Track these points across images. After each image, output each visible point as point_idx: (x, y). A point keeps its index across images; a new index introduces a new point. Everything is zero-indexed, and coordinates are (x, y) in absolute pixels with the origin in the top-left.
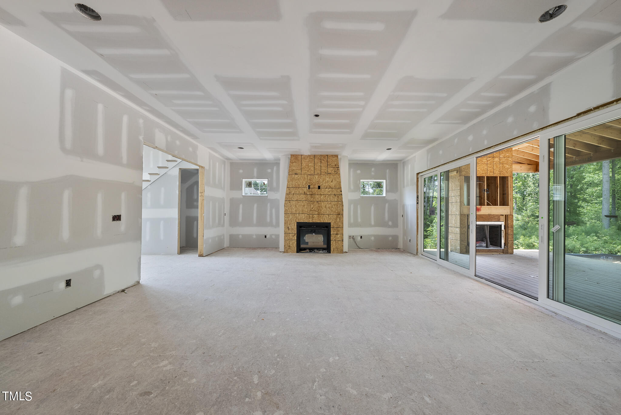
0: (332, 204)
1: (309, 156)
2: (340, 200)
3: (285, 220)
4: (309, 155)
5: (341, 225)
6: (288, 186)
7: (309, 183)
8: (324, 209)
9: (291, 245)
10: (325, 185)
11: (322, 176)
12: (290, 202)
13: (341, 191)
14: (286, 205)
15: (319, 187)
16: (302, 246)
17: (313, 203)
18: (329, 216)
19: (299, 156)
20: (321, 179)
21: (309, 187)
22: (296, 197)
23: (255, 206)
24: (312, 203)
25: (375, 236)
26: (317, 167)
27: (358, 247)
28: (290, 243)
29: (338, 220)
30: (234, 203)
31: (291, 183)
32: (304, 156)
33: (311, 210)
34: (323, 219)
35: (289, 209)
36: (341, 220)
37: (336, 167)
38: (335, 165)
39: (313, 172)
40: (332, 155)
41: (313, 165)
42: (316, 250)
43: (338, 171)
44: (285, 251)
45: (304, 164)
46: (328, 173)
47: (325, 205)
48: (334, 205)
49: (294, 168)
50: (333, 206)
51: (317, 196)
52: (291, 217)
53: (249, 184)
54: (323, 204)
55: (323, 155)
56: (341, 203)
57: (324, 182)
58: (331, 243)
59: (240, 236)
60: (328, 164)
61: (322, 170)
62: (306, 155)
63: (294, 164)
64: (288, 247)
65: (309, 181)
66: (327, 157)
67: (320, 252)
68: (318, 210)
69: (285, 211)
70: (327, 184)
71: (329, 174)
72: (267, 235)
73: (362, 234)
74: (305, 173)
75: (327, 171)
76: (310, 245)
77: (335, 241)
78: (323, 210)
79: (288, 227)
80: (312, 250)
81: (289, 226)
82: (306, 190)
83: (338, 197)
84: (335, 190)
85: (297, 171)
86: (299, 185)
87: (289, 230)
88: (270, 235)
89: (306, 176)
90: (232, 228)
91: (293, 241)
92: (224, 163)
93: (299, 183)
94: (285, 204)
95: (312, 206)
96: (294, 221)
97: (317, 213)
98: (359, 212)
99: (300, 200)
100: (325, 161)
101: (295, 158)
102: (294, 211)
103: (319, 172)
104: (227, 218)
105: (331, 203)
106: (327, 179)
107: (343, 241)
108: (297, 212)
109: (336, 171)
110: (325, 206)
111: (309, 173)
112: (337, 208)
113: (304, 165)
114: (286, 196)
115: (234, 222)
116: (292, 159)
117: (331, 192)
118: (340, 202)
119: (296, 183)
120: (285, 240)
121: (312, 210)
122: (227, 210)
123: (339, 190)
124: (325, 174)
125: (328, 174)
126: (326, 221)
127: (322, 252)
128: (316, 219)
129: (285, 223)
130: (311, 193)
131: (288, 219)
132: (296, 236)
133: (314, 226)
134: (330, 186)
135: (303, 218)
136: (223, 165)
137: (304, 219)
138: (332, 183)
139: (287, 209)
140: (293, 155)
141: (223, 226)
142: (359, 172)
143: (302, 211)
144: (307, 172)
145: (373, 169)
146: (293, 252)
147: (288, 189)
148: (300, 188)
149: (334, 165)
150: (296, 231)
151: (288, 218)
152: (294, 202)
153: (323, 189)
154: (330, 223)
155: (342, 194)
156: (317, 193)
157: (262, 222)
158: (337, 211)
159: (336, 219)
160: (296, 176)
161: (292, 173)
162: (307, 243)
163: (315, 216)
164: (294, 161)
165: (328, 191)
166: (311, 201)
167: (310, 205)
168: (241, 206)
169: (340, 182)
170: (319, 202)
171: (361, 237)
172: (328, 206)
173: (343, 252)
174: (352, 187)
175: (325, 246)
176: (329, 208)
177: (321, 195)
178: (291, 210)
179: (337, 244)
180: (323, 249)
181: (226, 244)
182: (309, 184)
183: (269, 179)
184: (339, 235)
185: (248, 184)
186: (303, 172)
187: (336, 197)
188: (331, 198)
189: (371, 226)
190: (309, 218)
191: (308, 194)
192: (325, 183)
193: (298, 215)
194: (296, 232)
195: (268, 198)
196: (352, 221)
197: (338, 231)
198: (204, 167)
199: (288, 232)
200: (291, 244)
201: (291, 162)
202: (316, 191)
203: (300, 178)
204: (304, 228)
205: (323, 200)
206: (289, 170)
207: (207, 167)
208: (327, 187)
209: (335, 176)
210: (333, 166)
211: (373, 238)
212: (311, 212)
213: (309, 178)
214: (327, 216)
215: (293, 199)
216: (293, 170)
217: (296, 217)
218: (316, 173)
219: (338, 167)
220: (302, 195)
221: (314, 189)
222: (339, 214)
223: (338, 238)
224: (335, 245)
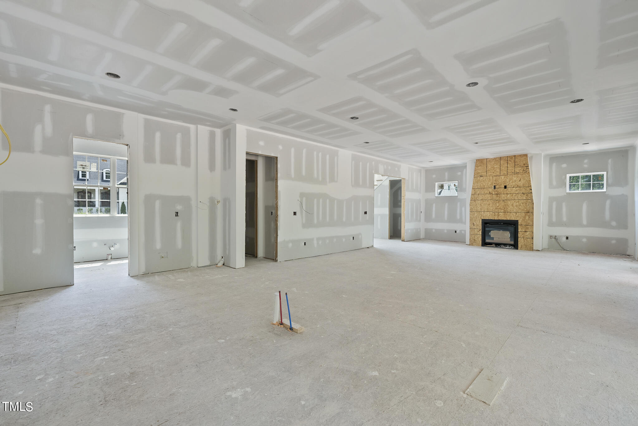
0: (520, 202)
1: (495, 159)
2: (529, 199)
3: (470, 217)
5: (531, 223)
6: (473, 187)
7: (494, 184)
8: (511, 207)
9: (476, 239)
10: (511, 184)
11: (509, 176)
12: (475, 202)
13: (531, 190)
14: (471, 204)
15: (505, 187)
16: (487, 241)
17: (499, 202)
18: (516, 214)
19: (484, 160)
20: (507, 179)
21: (495, 187)
22: (481, 197)
23: (447, 205)
24: (497, 201)
25: (589, 238)
26: (503, 168)
27: (563, 248)
28: (475, 237)
29: (527, 218)
30: (428, 203)
31: (476, 184)
32: (489, 159)
33: (496, 209)
34: (510, 217)
35: (474, 207)
36: (531, 218)
37: (525, 166)
38: (524, 164)
39: (499, 173)
40: (520, 156)
41: (499, 166)
42: (503, 245)
43: (527, 169)
44: (471, 244)
45: (489, 167)
46: (515, 172)
47: (511, 204)
48: (523, 203)
49: (480, 171)
50: (521, 204)
51: (503, 196)
52: (476, 214)
53: (442, 186)
54: (509, 203)
55: (509, 156)
56: (531, 202)
57: (511, 181)
58: (519, 240)
59: (434, 230)
60: (516, 164)
61: (508, 171)
62: (491, 159)
63: (480, 167)
64: (473, 241)
65: (495, 182)
66: (514, 157)
67: (506, 248)
68: (504, 208)
69: (470, 209)
70: (514, 184)
71: (517, 174)
72: (457, 230)
73: (568, 235)
74: (491, 174)
75: (514, 171)
76: (496, 240)
77: (523, 238)
78: (510, 208)
79: (473, 224)
80: (498, 245)
81: (474, 222)
82: (490, 190)
83: (527, 195)
84: (524, 189)
85: (482, 173)
86: (484, 186)
87: (474, 225)
88: (460, 231)
89: (491, 177)
90: (427, 223)
91: (478, 236)
92: (420, 171)
93: (484, 184)
95: (498, 205)
96: (479, 218)
97: (502, 211)
98: (564, 209)
99: (485, 199)
100: (513, 161)
101: (480, 162)
102: (479, 209)
103: (505, 173)
104: (423, 215)
105: (519, 201)
106: (515, 179)
107: (533, 239)
108: (482, 210)
109: (525, 170)
110: (512, 204)
111: (495, 175)
112: (525, 206)
113: (490, 167)
114: (471, 196)
115: (428, 218)
116: (477, 163)
117: (518, 191)
118: (529, 200)
119: (481, 185)
120: (471, 235)
121: (498, 208)
122: (423, 209)
123: (528, 189)
124: (513, 174)
125: (515, 174)
126: (513, 219)
127: (509, 248)
128: (502, 217)
129: (471, 220)
130: (496, 193)
132: (481, 232)
133: (501, 223)
134: (518, 185)
136: (419, 174)
137: (489, 216)
138: (520, 182)
139: (473, 207)
140: (479, 160)
141: (420, 221)
142: (564, 166)
143: (487, 209)
144: (492, 173)
145: (586, 161)
146: (478, 245)
147: (473, 190)
148: (486, 189)
149: (523, 164)
150: (481, 227)
151: (473, 215)
152: (479, 201)
153: (509, 189)
154: (518, 221)
155: (531, 193)
156: (502, 192)
157: (452, 218)
158: (525, 209)
159: (525, 217)
160: (481, 178)
161: (477, 175)
162: (493, 238)
163: (501, 213)
164: (479, 165)
165: (516, 190)
167: (496, 204)
168: (434, 205)
169: (530, 181)
170: (505, 201)
171: (567, 238)
172: (515, 204)
173: (533, 250)
174: (554, 183)
175: (512, 243)
176: (516, 206)
177: (507, 194)
178: (476, 209)
179: (525, 241)
180: (510, 245)
181: (422, 236)
182: (495, 185)
183: (459, 181)
184: (528, 233)
185: (440, 186)
186: (489, 174)
187: (525, 196)
188: (519, 196)
189: (581, 225)
190: (495, 216)
191: (493, 193)
192: (512, 182)
193: (483, 213)
194: (481, 228)
195: (458, 198)
196: (554, 219)
197: (527, 228)
198: (405, 179)
199: (473, 227)
201: (476, 166)
202: (502, 191)
203: (485, 179)
204: (489, 224)
205: (510, 199)
206: (475, 173)
207: (407, 178)
208: (514, 186)
209: (524, 175)
210: (522, 166)
211: (584, 240)
212: (496, 210)
213: (494, 179)
214: (515, 214)
215: (478, 198)
216: (478, 173)
217: (481, 214)
218: (502, 174)
219: (528, 166)
220: (487, 195)
221: (500, 189)
222: (528, 212)
223: (527, 235)
224: (523, 241)
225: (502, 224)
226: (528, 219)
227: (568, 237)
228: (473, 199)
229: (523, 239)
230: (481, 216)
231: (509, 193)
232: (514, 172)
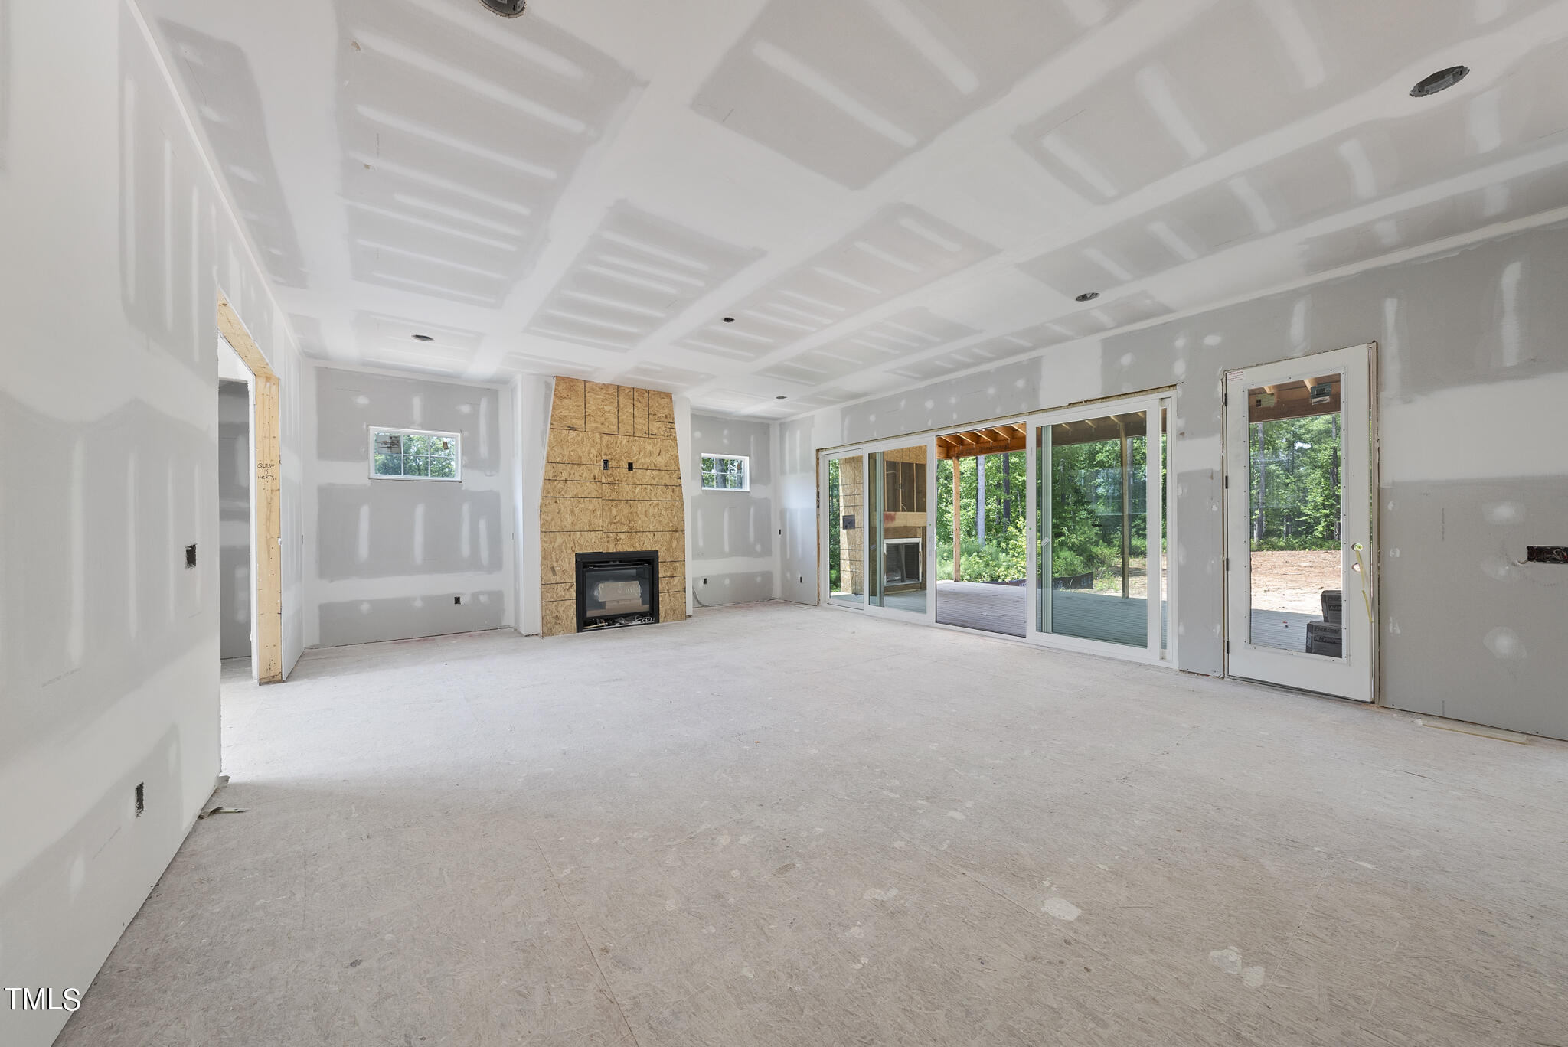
0: (661, 507)
1: (606, 386)
2: (678, 499)
3: (543, 550)
4: (604, 384)
5: (680, 556)
6: (550, 458)
7: (605, 454)
8: (643, 518)
9: (561, 614)
10: (643, 461)
11: (637, 438)
12: (556, 502)
13: (680, 478)
14: (544, 509)
15: (630, 467)
16: (591, 613)
17: (617, 504)
18: (654, 535)
19: (579, 384)
20: (634, 448)
21: (606, 463)
22: (572, 489)
23: (420, 511)
24: (613, 503)
26: (625, 417)
27: (700, 603)
28: (559, 609)
29: (674, 544)
30: (336, 504)
31: (557, 450)
32: (591, 385)
33: (611, 523)
34: (641, 544)
35: (553, 519)
36: (681, 543)
37: (669, 420)
38: (666, 417)
39: (616, 427)
40: (659, 393)
41: (616, 410)
42: (624, 619)
43: (672, 430)
44: (546, 631)
45: (592, 407)
46: (650, 432)
47: (644, 510)
48: (666, 509)
49: (566, 413)
50: (663, 512)
51: (626, 488)
52: (559, 540)
53: (392, 443)
54: (639, 507)
55: (638, 390)
56: (680, 506)
57: (642, 454)
58: (660, 599)
60: (651, 411)
61: (635, 426)
62: (597, 384)
63: (566, 401)
64: (553, 621)
65: (605, 450)
66: (646, 394)
67: (634, 623)
68: (629, 521)
69: (542, 526)
70: (647, 460)
71: (652, 437)
72: (463, 594)
73: (705, 574)
74: (597, 427)
75: (647, 429)
76: (610, 609)
77: (669, 592)
78: (641, 522)
79: (553, 569)
80: (612, 620)
81: (555, 564)
82: (597, 470)
83: (673, 491)
84: (666, 475)
85: (574, 421)
86: (580, 457)
87: (554, 574)
88: (473, 595)
89: (597, 435)
90: (331, 582)
91: (568, 603)
93: (580, 454)
94: (543, 505)
95: (614, 512)
96: (569, 551)
97: (625, 529)
98: (700, 524)
99: (583, 496)
100: (644, 404)
101: (568, 386)
102: (567, 524)
103: (630, 429)
104: (308, 553)
105: (658, 505)
106: (649, 448)
107: (685, 592)
108: (577, 528)
109: (668, 430)
110: (646, 512)
111: (606, 430)
112: (670, 516)
113: (593, 407)
114: (545, 484)
115: (336, 564)
116: (560, 388)
117: (657, 479)
118: (677, 503)
119: (572, 453)
120: (545, 603)
121: (615, 521)
122: (308, 527)
123: (674, 476)
124: (644, 435)
125: (650, 436)
126: (648, 547)
127: (640, 622)
128: (623, 544)
129: (544, 558)
130: (611, 479)
131: (551, 546)
132: (572, 590)
134: (655, 465)
135: (593, 541)
137: (594, 544)
138: (659, 459)
139: (549, 519)
140: (563, 379)
141: (300, 576)
142: (699, 435)
143: (590, 524)
144: (600, 426)
146: (567, 631)
147: (550, 466)
148: (584, 467)
149: (664, 415)
150: (575, 576)
151: (551, 543)
152: (568, 502)
153: (639, 471)
154: (657, 552)
155: (680, 485)
156: (625, 479)
157: (443, 559)
158: (671, 524)
159: (670, 543)
160: (572, 434)
161: (560, 425)
162: (602, 605)
163: (622, 536)
164: (564, 395)
165: (652, 476)
166: (611, 498)
167: (610, 509)
168: (365, 511)
169: (677, 457)
170: (632, 502)
171: (705, 581)
172: (651, 512)
173: (683, 617)
175: (646, 608)
176: (654, 516)
177: (635, 484)
178: (558, 523)
179: (673, 599)
180: (640, 615)
181: (309, 636)
182: (605, 457)
183: (466, 434)
184: (676, 580)
185: (385, 443)
186: (591, 425)
187: (670, 491)
188: (659, 492)
189: (723, 554)
190: (608, 542)
191: (604, 480)
192: (645, 457)
193: (578, 534)
194: (574, 580)
195: (463, 488)
197: (675, 569)
198: (279, 380)
199: (552, 579)
200: (561, 612)
201: (558, 396)
202: (622, 475)
203: (583, 441)
204: (595, 566)
205: (641, 498)
206: (553, 416)
207: (283, 383)
208: (648, 467)
209: (666, 443)
210: (662, 419)
212: (612, 527)
213: (604, 442)
214: (650, 536)
215: (566, 493)
216: (562, 418)
217: (574, 540)
218: (622, 431)
219: (673, 423)
220: (588, 484)
221: (618, 470)
222: (676, 531)
223: (675, 585)
224: (668, 601)
225: (618, 563)
226: (677, 548)
227: (706, 579)
228: (549, 492)
229: (667, 595)
230: (572, 543)
231: (638, 483)
232: (647, 432)
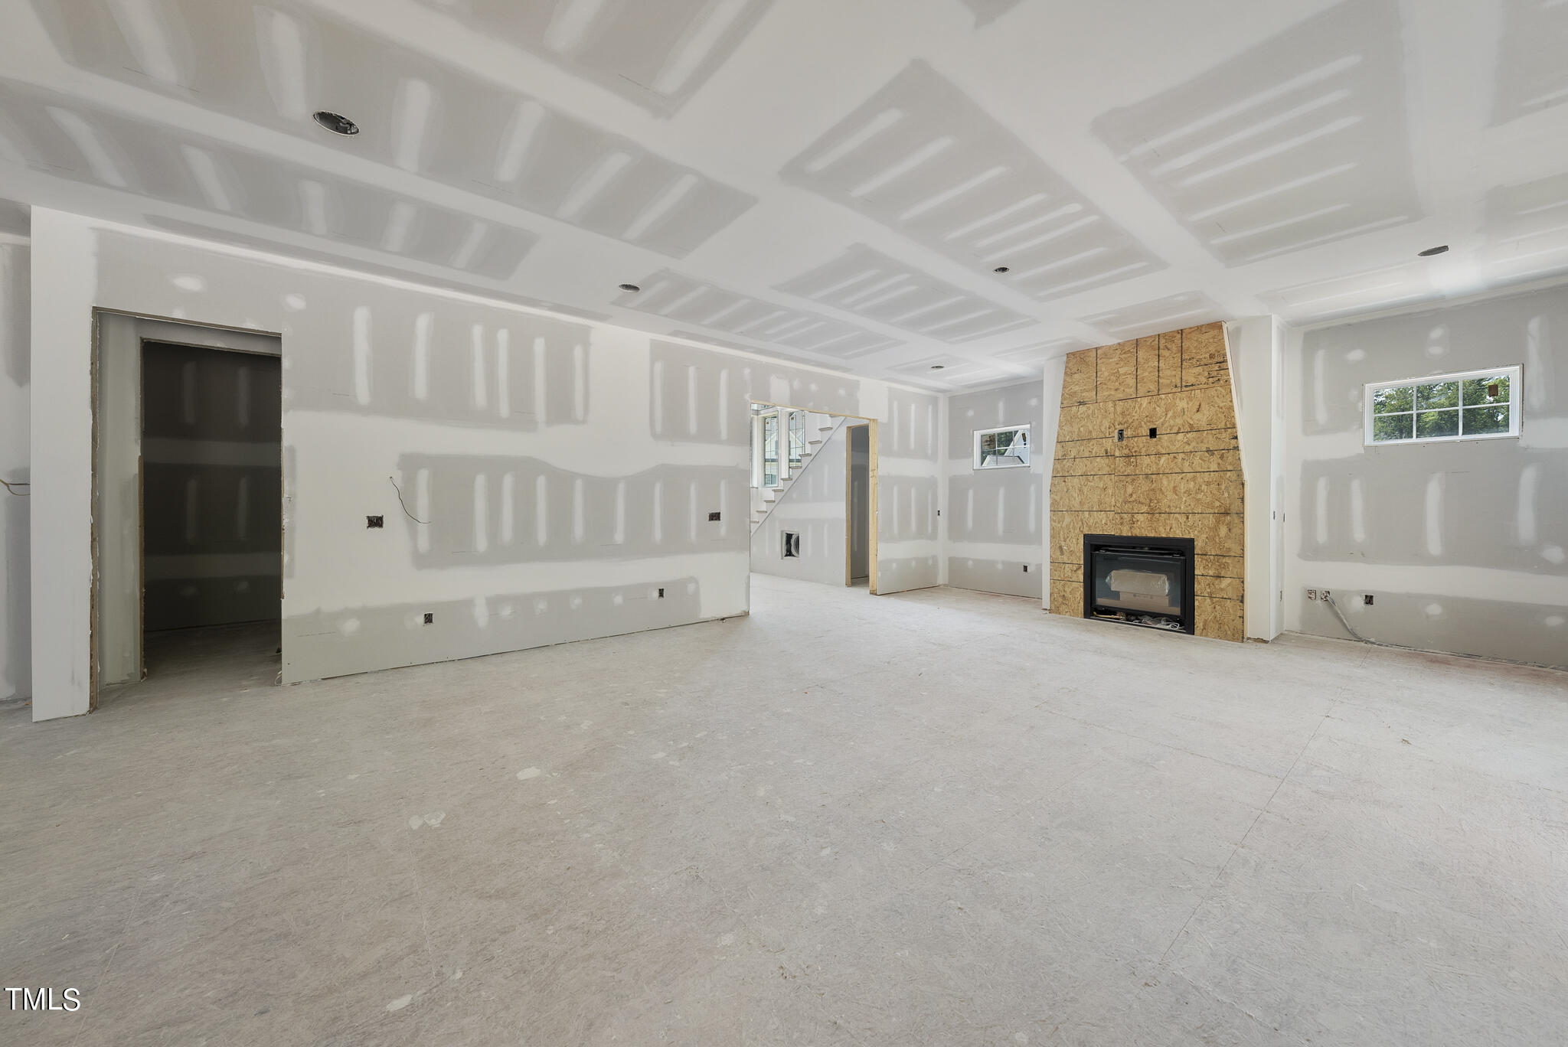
0: (1200, 480)
1: (1121, 345)
2: (1230, 468)
3: (1053, 529)
4: (1119, 344)
5: (1236, 549)
6: (1060, 437)
7: (1120, 424)
8: (1170, 495)
9: (1068, 595)
10: (1172, 422)
11: (1163, 396)
12: (1065, 481)
13: (1236, 438)
14: (1054, 489)
15: (1153, 433)
16: (1101, 601)
17: (1133, 480)
18: (1188, 518)
19: (1091, 353)
20: (1158, 409)
21: (1121, 433)
22: (1080, 467)
23: (1002, 492)
24: (1129, 479)
25: (1451, 604)
26: (1147, 374)
27: (1354, 635)
28: (1066, 589)
29: (1225, 531)
30: (957, 487)
31: (1067, 428)
32: (1104, 349)
33: (1126, 502)
34: (1168, 528)
35: (1061, 498)
36: (1236, 531)
37: (1216, 359)
38: (1212, 356)
39: (1133, 389)
40: (1200, 327)
41: (1134, 369)
42: (1148, 618)
43: (1222, 372)
44: (1052, 608)
45: (1104, 372)
46: (1184, 384)
47: (1172, 485)
48: (1208, 484)
49: (1077, 388)
50: (1204, 487)
51: (1147, 460)
52: (1067, 520)
53: (991, 441)
54: (1165, 482)
55: (1167, 335)
56: (1234, 478)
57: (1170, 414)
58: (1196, 603)
59: (970, 563)
60: (1185, 356)
61: (1161, 380)
62: (1111, 347)
63: (1076, 376)
64: (1060, 600)
65: (1120, 419)
66: (1179, 336)
67: (1158, 626)
68: (1151, 500)
69: (1052, 504)
70: (1179, 421)
71: (1188, 389)
72: (1029, 564)
73: (1370, 588)
74: (1109, 395)
75: (1179, 381)
76: (1126, 601)
77: (1211, 597)
78: (1168, 500)
79: (1061, 548)
80: (1133, 616)
81: (1063, 544)
82: (1109, 444)
83: (1222, 457)
84: (1210, 437)
85: (1084, 394)
86: (1090, 432)
87: (1062, 553)
88: (1037, 565)
89: (1110, 404)
90: (955, 543)
91: (1075, 585)
92: (934, 401)
93: (1091, 428)
94: (1053, 485)
95: (1130, 489)
96: (1077, 531)
97: (1145, 509)
98: (1357, 504)
99: (1092, 473)
100: (1174, 349)
101: (1078, 360)
102: (1076, 504)
103: (1153, 387)
104: (942, 521)
105: (1195, 477)
106: (1182, 404)
107: (1242, 602)
108: (1086, 508)
109: (1214, 374)
110: (1174, 487)
111: (1121, 396)
112: (1215, 492)
113: (1106, 374)
114: (1055, 464)
115: (957, 531)
116: (1070, 365)
117: (1194, 444)
118: (1229, 474)
119: (1082, 429)
120: (1053, 581)
121: (1131, 500)
122: (942, 504)
123: (1226, 436)
124: (1174, 390)
125: (1185, 389)
126: (1178, 533)
127: (1167, 627)
128: (1144, 528)
129: (1052, 537)
130: (1126, 451)
131: (1059, 525)
132: (1081, 572)
133: (1142, 548)
134: (1191, 426)
135: (1103, 522)
136: (930, 407)
137: (1105, 525)
138: (1198, 416)
139: (1057, 498)
140: (1073, 354)
141: (934, 536)
142: (1356, 355)
143: (1100, 503)
144: (1113, 393)
145: (1437, 333)
146: (1074, 614)
147: (1059, 445)
148: (1094, 442)
149: (1207, 356)
150: (1082, 558)
151: (1060, 522)
152: (1076, 480)
153: (1165, 437)
154: (1192, 540)
155: (1236, 448)
156: (1144, 449)
157: (1016, 532)
158: (1217, 504)
159: (1216, 529)
160: (1083, 408)
161: (1071, 402)
162: (1117, 595)
163: (1140, 517)
164: (1075, 370)
165: (1185, 440)
166: (1126, 474)
167: (1125, 486)
168: (971, 493)
169: (1231, 408)
170: (1154, 476)
171: (1369, 600)
172: (1182, 488)
173: (1242, 639)
174: (1322, 416)
175: (1176, 611)
176: (1188, 492)
177: (1159, 454)
178: (1067, 502)
179: (1218, 607)
180: (1170, 618)
181: (942, 578)
182: (1119, 427)
183: (1034, 424)
184: (1225, 582)
185: (987, 441)
186: (1104, 394)
187: (1216, 459)
188: (1197, 461)
189: (1419, 557)
190: (1122, 524)
191: (1117, 454)
192: (1174, 417)
193: (1087, 514)
194: (1082, 562)
195: (1032, 472)
196: (1322, 536)
197: (1225, 566)
198: (877, 420)
199: (1061, 559)
200: (1068, 592)
201: (1068, 373)
202: (1141, 445)
203: (1094, 413)
204: (1107, 551)
205: (1167, 471)
206: (1063, 395)
207: (883, 418)
208: (1180, 429)
209: (1212, 392)
210: (1205, 361)
211: (1435, 610)
212: (1126, 507)
213: (1119, 410)
214: (1182, 519)
215: (1074, 471)
216: (1073, 394)
217: (1082, 520)
218: (1142, 391)
219: (1225, 361)
220: (1098, 459)
221: (1136, 439)
222: (1227, 513)
223: (1222, 590)
224: (1209, 609)
225: (1146, 550)
226: (1227, 537)
227: (1371, 597)
228: (1058, 472)
229: (1208, 600)
230: (1080, 523)
231: (1164, 452)
232: (1179, 385)
